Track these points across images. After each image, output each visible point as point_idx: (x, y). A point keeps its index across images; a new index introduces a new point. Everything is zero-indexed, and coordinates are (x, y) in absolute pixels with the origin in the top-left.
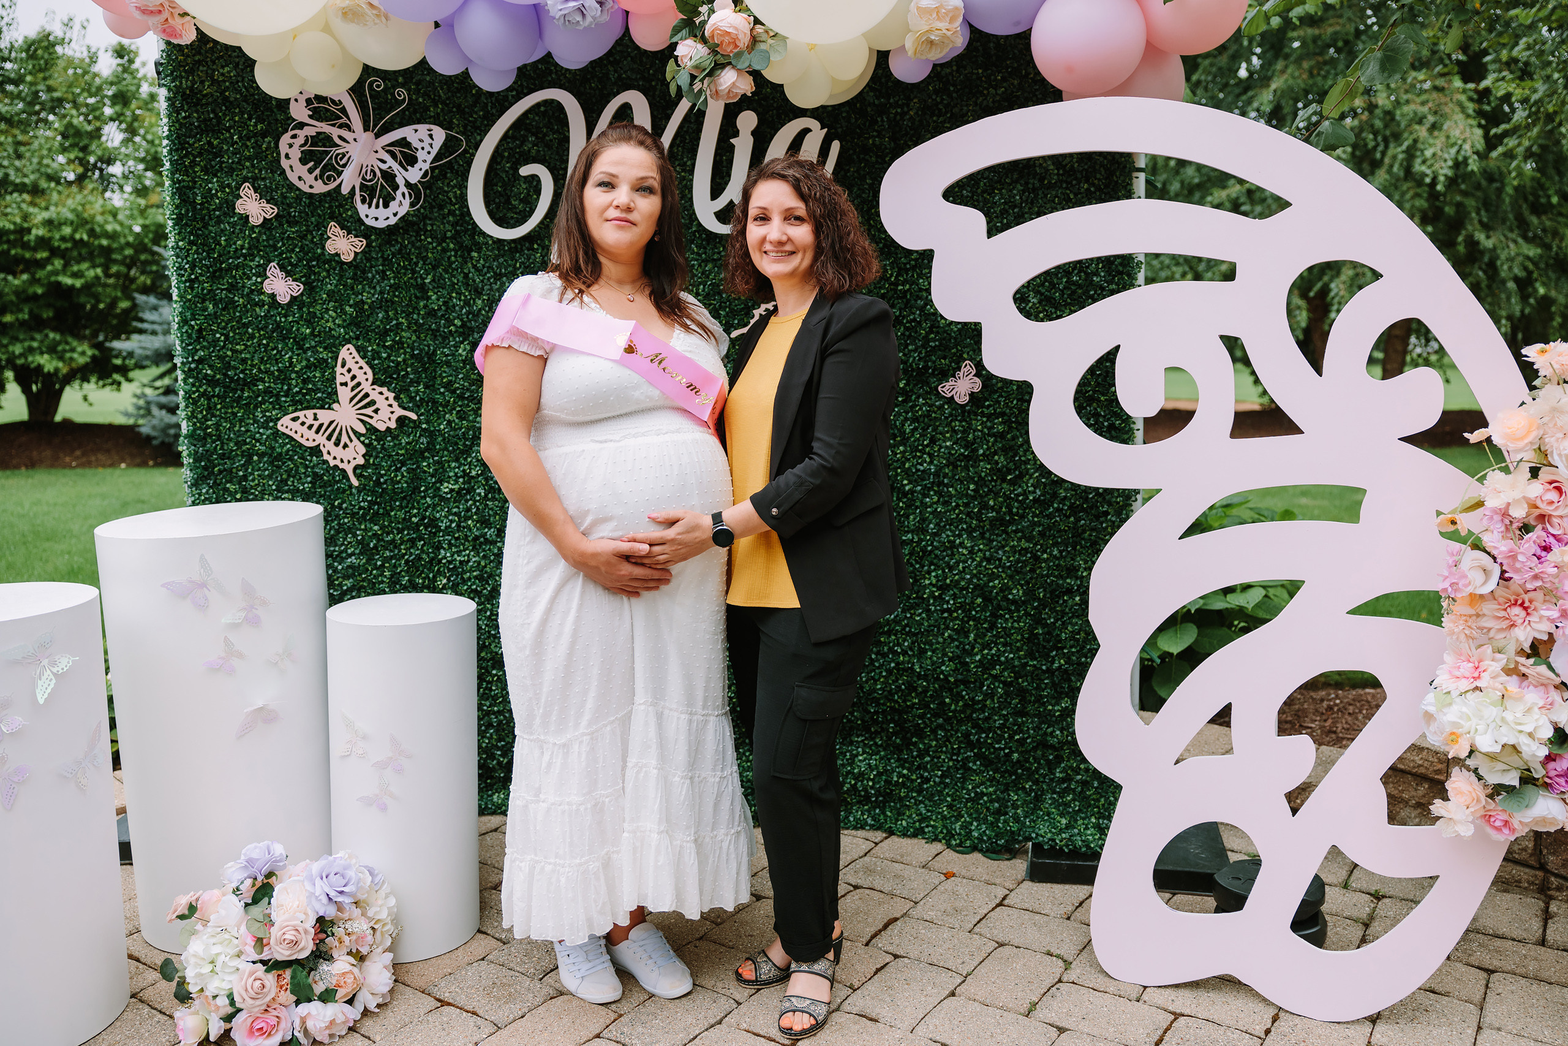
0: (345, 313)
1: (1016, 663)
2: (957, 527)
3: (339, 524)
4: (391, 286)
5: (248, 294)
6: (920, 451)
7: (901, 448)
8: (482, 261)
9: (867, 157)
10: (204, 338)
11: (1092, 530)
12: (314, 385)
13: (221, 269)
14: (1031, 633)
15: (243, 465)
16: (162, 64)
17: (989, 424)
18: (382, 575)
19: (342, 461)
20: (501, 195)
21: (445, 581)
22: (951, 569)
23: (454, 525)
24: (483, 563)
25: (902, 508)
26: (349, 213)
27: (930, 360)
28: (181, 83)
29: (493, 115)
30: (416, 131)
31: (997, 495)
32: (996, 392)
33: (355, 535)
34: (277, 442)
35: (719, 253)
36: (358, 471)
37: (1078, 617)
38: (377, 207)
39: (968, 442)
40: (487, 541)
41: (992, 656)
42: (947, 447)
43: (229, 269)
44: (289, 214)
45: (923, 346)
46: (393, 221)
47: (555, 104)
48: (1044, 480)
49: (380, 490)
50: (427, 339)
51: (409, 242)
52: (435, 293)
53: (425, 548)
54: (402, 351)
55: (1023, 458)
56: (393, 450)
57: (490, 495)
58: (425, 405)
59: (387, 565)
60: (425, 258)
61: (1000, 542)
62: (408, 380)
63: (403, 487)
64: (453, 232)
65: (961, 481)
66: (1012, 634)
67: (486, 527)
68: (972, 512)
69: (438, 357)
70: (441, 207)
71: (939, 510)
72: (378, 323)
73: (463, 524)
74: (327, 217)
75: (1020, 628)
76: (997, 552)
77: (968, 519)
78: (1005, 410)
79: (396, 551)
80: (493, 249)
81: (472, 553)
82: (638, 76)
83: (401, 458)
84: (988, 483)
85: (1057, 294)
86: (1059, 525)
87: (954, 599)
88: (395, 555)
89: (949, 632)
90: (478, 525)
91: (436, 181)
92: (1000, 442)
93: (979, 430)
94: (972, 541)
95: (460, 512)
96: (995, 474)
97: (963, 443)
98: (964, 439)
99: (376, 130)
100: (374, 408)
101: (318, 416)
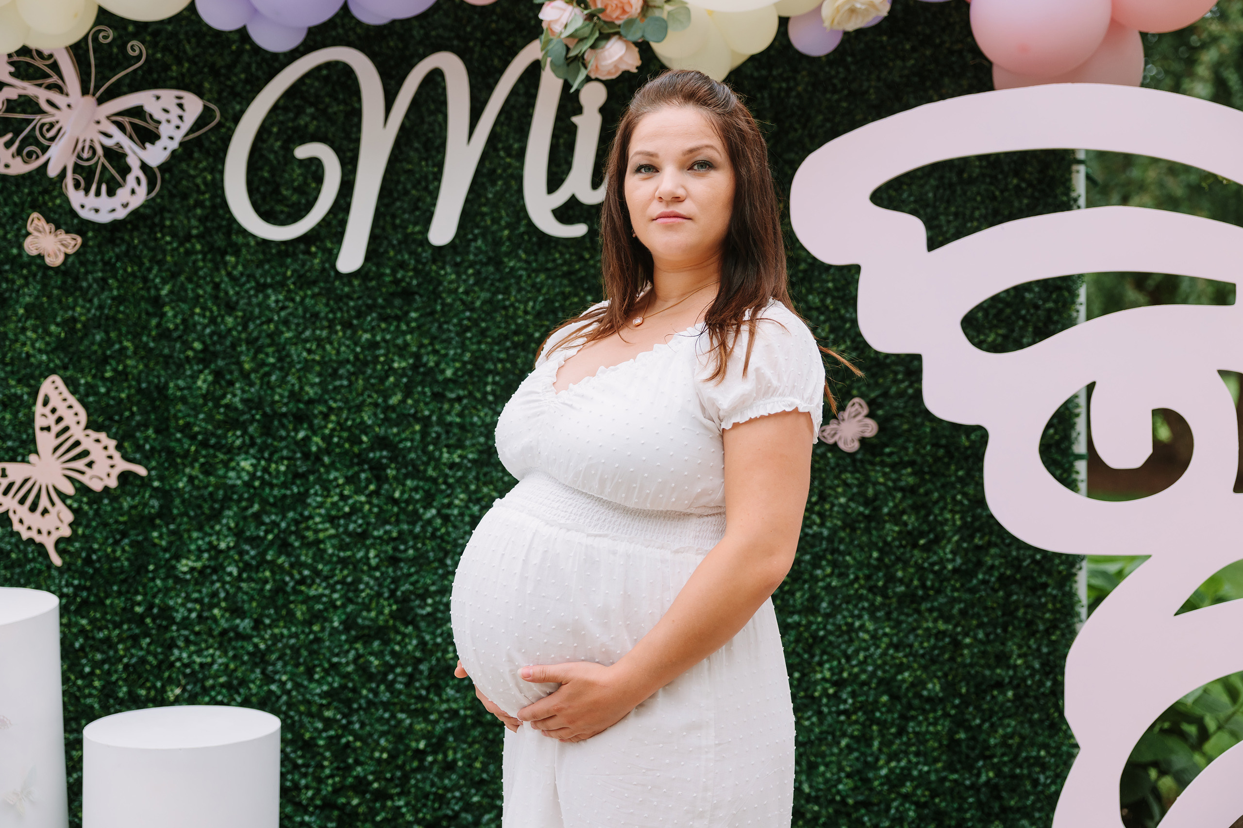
0: (50, 334)
1: (933, 777)
2: (856, 606)
4: (113, 299)
8: (240, 268)
11: (1027, 606)
14: (952, 739)
17: (894, 476)
19: (39, 532)
20: (267, 182)
21: (178, 691)
22: (848, 659)
24: (232, 666)
26: (58, 201)
29: (258, 79)
30: (158, 98)
31: (906, 564)
36: (62, 546)
37: (1010, 717)
38: (98, 193)
39: (867, 498)
40: (239, 636)
41: (902, 769)
42: (841, 505)
46: (121, 214)
47: (340, 67)
48: (965, 545)
49: (91, 571)
50: (158, 367)
51: (140, 242)
52: (173, 308)
53: (152, 648)
54: (125, 384)
55: (940, 518)
56: (111, 517)
57: (245, 575)
58: (156, 456)
59: (98, 672)
60: (161, 263)
61: (910, 624)
62: (134, 423)
63: (122, 566)
64: (202, 229)
65: (861, 548)
66: (927, 741)
67: (238, 617)
68: (876, 586)
69: (170, 391)
70: (185, 197)
71: (834, 584)
72: (95, 348)
73: (205, 614)
74: (27, 205)
75: (937, 733)
76: (906, 636)
77: (870, 596)
78: (914, 457)
79: (111, 653)
80: (256, 252)
81: (218, 653)
82: (452, 35)
83: (122, 527)
84: (895, 550)
85: (980, 314)
86: (985, 601)
87: (852, 697)
88: (109, 658)
89: (847, 740)
90: (227, 615)
91: (180, 162)
92: (910, 498)
93: (881, 483)
94: (876, 623)
95: (203, 598)
96: (904, 539)
97: (861, 500)
98: (862, 494)
99: (98, 94)
100: (86, 460)
101: (8, 472)
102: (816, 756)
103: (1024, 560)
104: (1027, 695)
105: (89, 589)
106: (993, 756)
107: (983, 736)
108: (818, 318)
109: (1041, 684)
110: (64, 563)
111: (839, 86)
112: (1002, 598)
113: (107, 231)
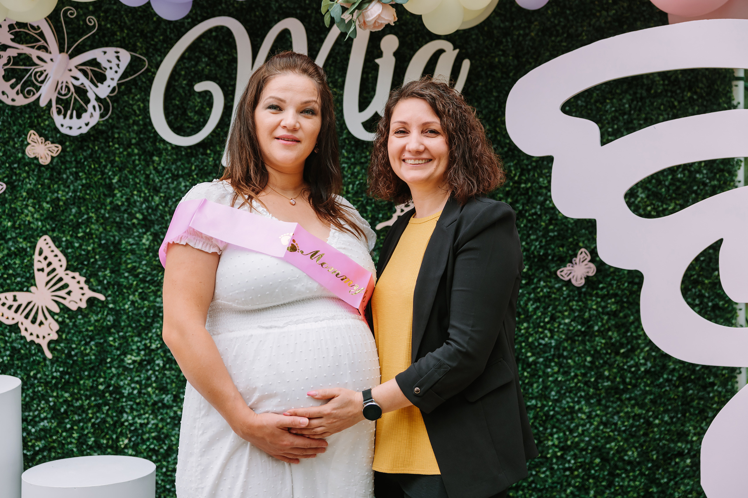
0: (43, 209)
2: (576, 395)
3: (34, 392)
4: (83, 186)
6: (542, 327)
7: (525, 325)
8: (162, 165)
9: (494, 73)
11: (700, 399)
12: (14, 270)
14: (647, 491)
17: (603, 304)
19: (38, 336)
20: (178, 108)
21: (126, 441)
22: (571, 431)
24: (160, 425)
25: (526, 377)
26: (47, 123)
27: (550, 248)
29: (171, 39)
30: (105, 53)
31: (611, 367)
32: (608, 276)
33: (47, 402)
35: (366, 157)
36: (52, 345)
37: (689, 478)
38: (71, 117)
39: (584, 319)
40: (164, 406)
42: (565, 324)
45: (544, 236)
46: (85, 130)
47: (224, 30)
48: (654, 354)
49: (71, 362)
50: (113, 230)
51: (99, 148)
52: (120, 191)
53: (110, 412)
54: (91, 241)
56: (84, 327)
57: (167, 366)
58: (111, 287)
59: (75, 428)
61: (615, 408)
62: (97, 266)
63: (91, 359)
64: (137, 139)
65: (578, 354)
66: (629, 492)
67: (164, 393)
68: (589, 381)
69: (123, 246)
70: (127, 118)
71: (559, 379)
72: (71, 217)
73: (143, 391)
74: (27, 126)
75: (636, 487)
76: (612, 417)
77: (586, 388)
78: (617, 291)
79: (84, 415)
80: (172, 154)
81: (151, 417)
82: (296, 6)
83: (90, 333)
84: (603, 356)
85: (663, 190)
86: (669, 394)
87: (574, 459)
88: (83, 419)
89: (571, 488)
90: (157, 392)
91: (123, 95)
92: (614, 320)
93: (594, 310)
94: (590, 408)
95: (141, 381)
96: (609, 348)
97: (580, 320)
98: (581, 316)
99: (70, 52)
100: (67, 290)
101: (17, 298)
105: (70, 374)
107: (670, 491)
110: (53, 357)
111: (561, 31)
112: (682, 392)
113: (78, 141)
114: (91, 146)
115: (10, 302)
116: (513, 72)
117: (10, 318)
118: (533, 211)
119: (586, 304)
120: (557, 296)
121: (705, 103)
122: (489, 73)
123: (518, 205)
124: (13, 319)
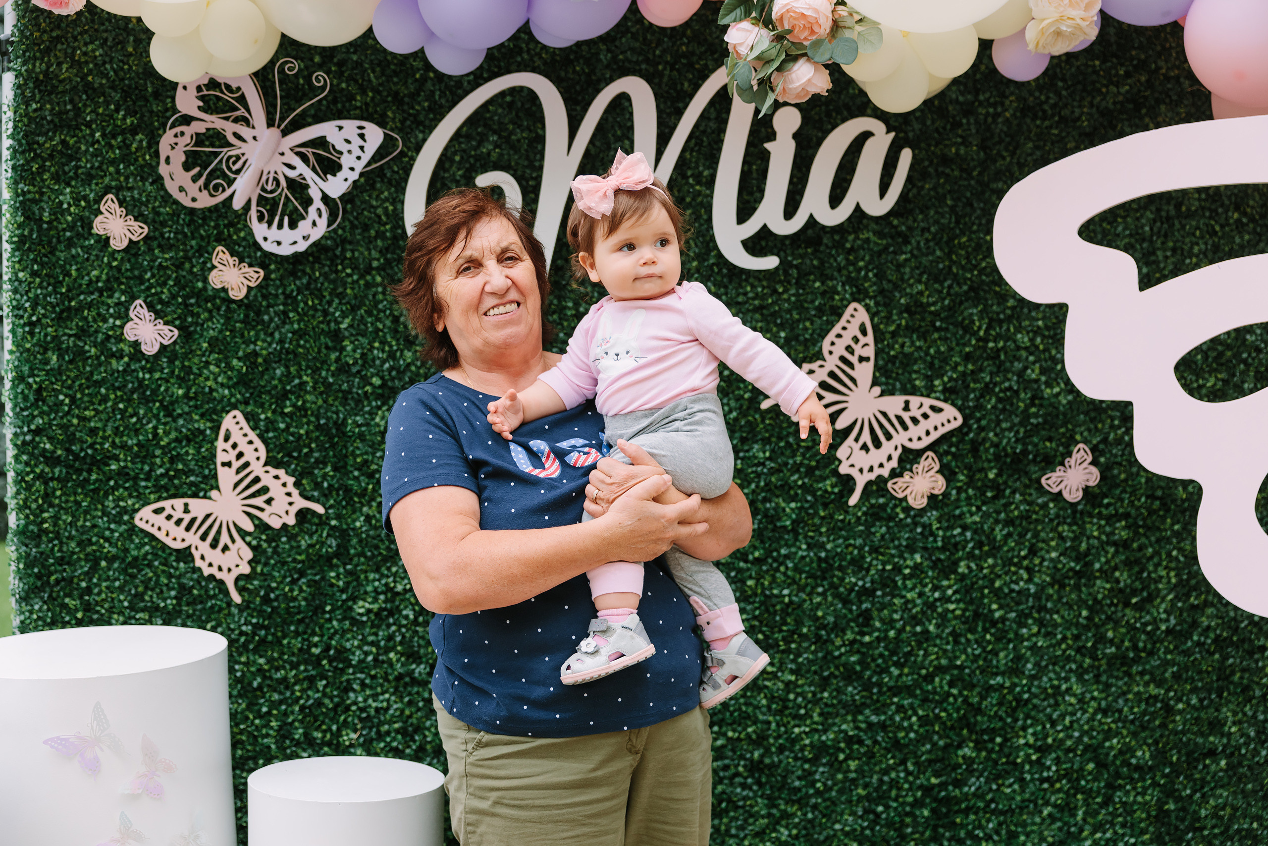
0: (232, 369)
2: (1063, 668)
4: (294, 333)
5: (102, 342)
6: (1015, 565)
7: (990, 561)
9: (948, 171)
10: (44, 401)
11: (1243, 670)
12: (185, 465)
13: (69, 308)
14: (1160, 809)
15: (87, 573)
16: (12, 43)
17: (1108, 529)
18: (267, 725)
19: (220, 569)
21: (354, 735)
22: (1053, 724)
23: (370, 658)
24: (407, 712)
25: (989, 642)
26: (242, 234)
27: (1031, 442)
28: (34, 66)
29: (441, 106)
30: (341, 128)
31: (1117, 623)
32: (1117, 486)
34: (132, 541)
35: (745, 294)
36: (241, 583)
37: (1222, 787)
38: (280, 226)
39: (1080, 552)
40: (414, 681)
42: (1052, 560)
43: (79, 309)
44: (162, 235)
45: (1021, 424)
46: (302, 247)
47: (525, 93)
48: (1180, 604)
49: (269, 610)
50: (337, 403)
51: (320, 274)
52: (352, 342)
53: (328, 690)
54: (305, 420)
55: (1153, 575)
56: (289, 556)
57: (420, 620)
58: (334, 493)
59: (275, 712)
60: (341, 296)
61: (1120, 688)
62: (313, 460)
63: (300, 606)
64: (382, 261)
65: (1070, 605)
66: (1135, 811)
67: (414, 662)
68: (1084, 647)
69: (349, 428)
70: (366, 228)
71: (1040, 644)
72: (275, 382)
73: (381, 658)
74: (212, 238)
75: (1146, 803)
76: (1116, 701)
77: (1078, 657)
78: (1129, 510)
79: (288, 694)
81: (393, 698)
82: (641, 58)
83: (299, 566)
84: (1106, 608)
85: (1199, 357)
86: (1200, 664)
87: (1056, 765)
88: (286, 699)
89: (1049, 808)
90: (403, 659)
91: (362, 193)
92: (1123, 554)
93: (1095, 537)
94: (1083, 686)
95: (379, 641)
96: (1115, 596)
97: (1074, 554)
98: (1073, 548)
99: (283, 126)
100: (265, 497)
101: (190, 508)
102: (1016, 825)
103: (1242, 622)
104: (1240, 764)
105: (267, 628)
106: (1204, 828)
107: (1194, 807)
108: (1027, 358)
109: (1256, 752)
110: (243, 601)
111: (1050, 112)
112: (1218, 661)
113: (289, 263)
114: (308, 270)
115: (177, 515)
116: (979, 169)
117: (179, 539)
118: (1007, 384)
119: (1082, 528)
120: (1040, 517)
121: (1258, 229)
122: (940, 169)
123: (983, 375)
124: (183, 540)
